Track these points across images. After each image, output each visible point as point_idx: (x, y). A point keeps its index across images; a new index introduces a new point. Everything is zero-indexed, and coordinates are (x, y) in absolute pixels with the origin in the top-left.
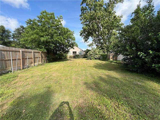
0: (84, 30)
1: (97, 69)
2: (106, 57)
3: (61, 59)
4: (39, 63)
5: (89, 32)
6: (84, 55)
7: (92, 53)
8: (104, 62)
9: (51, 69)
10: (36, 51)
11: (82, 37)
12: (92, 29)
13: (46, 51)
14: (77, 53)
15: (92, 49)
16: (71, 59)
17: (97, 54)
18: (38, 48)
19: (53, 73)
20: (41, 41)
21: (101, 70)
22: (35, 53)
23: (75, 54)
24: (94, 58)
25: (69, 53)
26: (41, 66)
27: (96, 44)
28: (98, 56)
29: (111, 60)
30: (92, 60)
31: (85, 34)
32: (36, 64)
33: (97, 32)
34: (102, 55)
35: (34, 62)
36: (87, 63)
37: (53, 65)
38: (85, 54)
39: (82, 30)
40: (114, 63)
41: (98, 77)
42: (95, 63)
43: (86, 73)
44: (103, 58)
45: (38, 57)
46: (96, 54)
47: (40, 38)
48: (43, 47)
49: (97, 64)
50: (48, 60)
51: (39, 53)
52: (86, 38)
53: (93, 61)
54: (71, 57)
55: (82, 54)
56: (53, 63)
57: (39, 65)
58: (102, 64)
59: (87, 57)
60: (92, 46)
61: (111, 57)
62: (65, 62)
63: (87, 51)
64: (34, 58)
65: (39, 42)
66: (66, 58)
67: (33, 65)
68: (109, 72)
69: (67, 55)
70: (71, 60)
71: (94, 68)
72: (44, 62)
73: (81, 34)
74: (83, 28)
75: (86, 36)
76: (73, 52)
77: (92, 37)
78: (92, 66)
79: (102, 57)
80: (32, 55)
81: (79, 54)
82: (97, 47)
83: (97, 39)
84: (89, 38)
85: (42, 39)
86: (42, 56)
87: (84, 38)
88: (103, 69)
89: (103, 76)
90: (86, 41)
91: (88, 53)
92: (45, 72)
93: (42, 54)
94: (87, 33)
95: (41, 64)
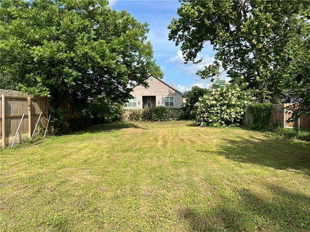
0: (185, 20)
1: (232, 162)
2: (269, 115)
3: (103, 121)
4: (24, 136)
5: (201, 26)
6: (184, 109)
7: (214, 102)
8: (259, 136)
10: (15, 94)
11: (177, 44)
12: (214, 13)
13: (47, 94)
14: (159, 103)
15: (215, 86)
16: (136, 123)
17: (234, 106)
18: (21, 82)
19: (72, 173)
21: (248, 165)
22: (10, 103)
23: (149, 105)
24: (222, 119)
25: (131, 101)
26: (30, 148)
27: (228, 69)
28: (236, 113)
29: (285, 127)
30: (212, 126)
31: (186, 33)
32: (11, 139)
34: (251, 109)
36: (193, 139)
37: (70, 145)
38: (187, 106)
39: (178, 17)
40: (300, 141)
41: (235, 190)
42: (224, 139)
44: (256, 121)
45: (19, 114)
46: (229, 106)
47: (28, 48)
48: (39, 79)
49: (233, 142)
50: (55, 127)
51: (25, 99)
52: (192, 48)
53: (218, 130)
54: (135, 116)
55: (175, 106)
56: (73, 136)
57: (22, 143)
58: (252, 143)
59: (193, 117)
60: (214, 75)
61: (286, 117)
62: (115, 133)
63: (195, 94)
64: (6, 118)
65: (26, 62)
66: (119, 119)
67: (2, 141)
68: (279, 172)
69: (124, 108)
70: (136, 127)
71: (222, 158)
72: (42, 133)
73: (174, 33)
74: (180, 11)
75: (190, 41)
76: (145, 98)
77: (212, 43)
78: (214, 149)
81: (164, 105)
82: (230, 79)
83: (232, 50)
84: (201, 47)
85: (37, 52)
86: (33, 110)
87: (184, 48)
88: (253, 161)
90: (191, 56)
91: (198, 101)
92: (44, 170)
93: (36, 105)
94: (195, 28)
95: (31, 139)
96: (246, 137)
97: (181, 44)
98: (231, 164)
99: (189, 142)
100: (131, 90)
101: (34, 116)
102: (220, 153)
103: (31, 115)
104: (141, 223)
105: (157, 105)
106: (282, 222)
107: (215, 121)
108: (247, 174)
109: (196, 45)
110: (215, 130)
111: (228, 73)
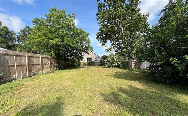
0: (102, 32)
2: (128, 64)
3: (74, 66)
4: (48, 70)
6: (101, 62)
7: (111, 60)
9: (62, 77)
10: (45, 56)
11: (99, 41)
12: (111, 30)
14: (93, 60)
17: (117, 61)
19: (64, 82)
20: (50, 44)
21: (121, 80)
22: (43, 59)
24: (113, 65)
25: (83, 59)
26: (50, 74)
27: (115, 49)
28: (117, 63)
29: (132, 68)
30: (110, 67)
31: (102, 37)
32: (44, 71)
33: (116, 35)
34: (122, 62)
35: (43, 70)
36: (104, 72)
37: (64, 73)
39: (99, 31)
40: (137, 72)
41: (117, 87)
42: (113, 72)
43: (103, 82)
44: (123, 66)
45: (46, 63)
46: (115, 61)
47: (48, 40)
48: (52, 51)
49: (116, 73)
51: (48, 58)
52: (104, 42)
53: (112, 69)
54: (85, 64)
55: (98, 61)
56: (64, 70)
57: (48, 72)
58: (122, 73)
59: (104, 65)
60: (110, 51)
63: (104, 57)
64: (42, 64)
65: (48, 46)
66: (80, 65)
67: (41, 72)
68: (131, 82)
69: (81, 61)
70: (84, 67)
71: (113, 78)
72: (54, 69)
73: (98, 37)
74: (100, 29)
75: (103, 40)
76: (88, 58)
77: (110, 41)
78: (111, 75)
79: (121, 65)
80: (39, 61)
82: (116, 52)
83: (117, 43)
84: (107, 42)
85: (51, 42)
87: (101, 42)
88: (123, 78)
89: (124, 87)
90: (103, 45)
91: (105, 59)
92: (55, 81)
93: (52, 60)
94: (105, 35)
95: (50, 71)
96: (120, 71)
100: (83, 56)
101: (51, 63)
104: (87, 98)
108: (121, 82)
109: (105, 41)
110: (111, 69)
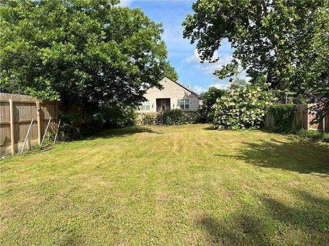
1: (252, 166)
2: (292, 117)
4: (33, 142)
5: (218, 22)
7: (233, 104)
8: (281, 139)
10: (24, 98)
11: (192, 42)
12: (231, 8)
13: (57, 98)
14: (174, 105)
15: (233, 87)
16: (150, 127)
17: (254, 107)
18: (29, 85)
22: (18, 107)
23: (164, 108)
25: (144, 104)
26: (41, 155)
27: (248, 68)
28: (257, 115)
29: (309, 129)
30: (231, 129)
32: (21, 145)
37: (82, 151)
38: (204, 108)
39: (193, 13)
40: (325, 143)
42: (244, 143)
44: (277, 123)
45: (28, 119)
46: (249, 107)
48: (48, 83)
49: (253, 145)
50: (66, 133)
51: (33, 104)
55: (191, 109)
57: (32, 149)
59: (210, 120)
61: (310, 118)
62: (128, 138)
63: (212, 95)
64: (15, 123)
65: (33, 65)
67: (11, 148)
69: (137, 111)
72: (52, 138)
73: (189, 30)
77: (230, 41)
78: (233, 153)
81: (179, 108)
86: (42, 115)
90: (208, 55)
91: (215, 102)
92: (55, 176)
93: (45, 109)
94: (211, 25)
95: (40, 145)
96: (268, 140)
97: (196, 42)
98: (251, 168)
99: (206, 147)
100: (144, 92)
101: (43, 121)
102: (240, 158)
103: (41, 120)
104: (157, 229)
105: (172, 108)
106: (304, 227)
107: (233, 124)
108: (267, 178)
109: (213, 43)
110: (234, 133)
111: (248, 72)
